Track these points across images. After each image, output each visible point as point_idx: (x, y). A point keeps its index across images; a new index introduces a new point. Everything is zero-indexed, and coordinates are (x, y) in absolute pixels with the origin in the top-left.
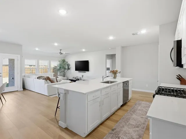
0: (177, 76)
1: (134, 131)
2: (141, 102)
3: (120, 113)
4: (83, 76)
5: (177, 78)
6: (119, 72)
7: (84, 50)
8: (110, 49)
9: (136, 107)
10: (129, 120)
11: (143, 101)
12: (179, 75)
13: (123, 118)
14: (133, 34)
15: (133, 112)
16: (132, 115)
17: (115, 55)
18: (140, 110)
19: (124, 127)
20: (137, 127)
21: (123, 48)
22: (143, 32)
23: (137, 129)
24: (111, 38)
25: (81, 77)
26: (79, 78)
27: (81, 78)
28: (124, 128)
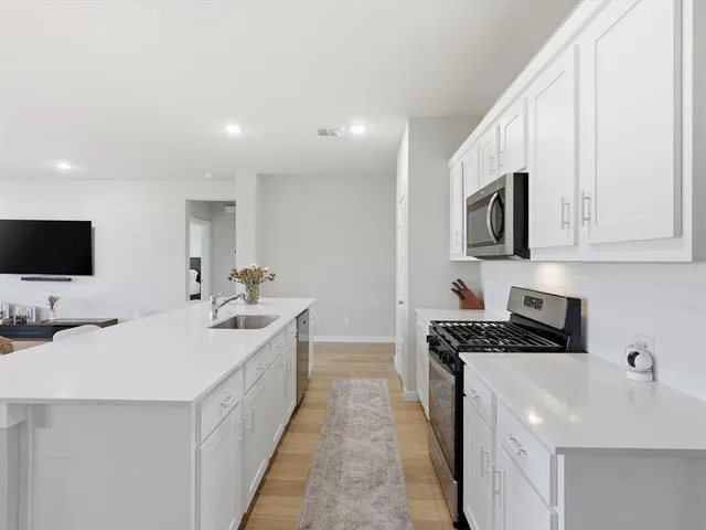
0: (454, 284)
1: (376, 503)
2: (345, 382)
3: (297, 443)
4: (52, 301)
5: (453, 290)
6: (265, 275)
7: (64, 166)
8: (207, 175)
9: (339, 403)
10: (341, 464)
11: (348, 376)
12: (459, 281)
13: (317, 466)
14: (323, 133)
15: (337, 425)
16: (339, 438)
17: (233, 204)
18: (355, 413)
19: (336, 503)
20: (379, 483)
21: (263, 178)
22: (358, 129)
23: (382, 490)
24: (233, 130)
25: (45, 305)
26: (23, 314)
27: (38, 311)
28: (338, 507)
